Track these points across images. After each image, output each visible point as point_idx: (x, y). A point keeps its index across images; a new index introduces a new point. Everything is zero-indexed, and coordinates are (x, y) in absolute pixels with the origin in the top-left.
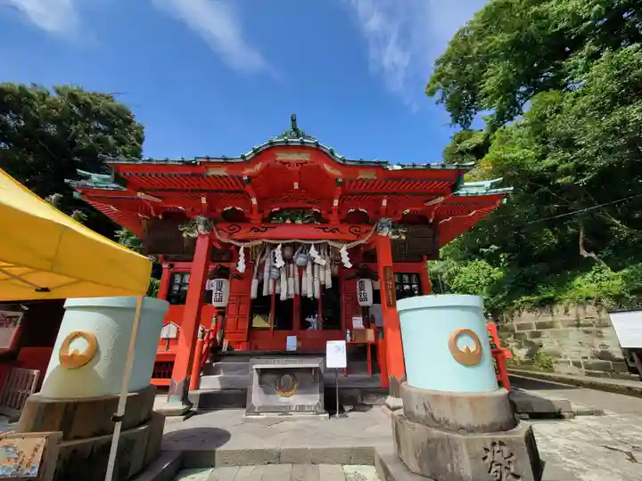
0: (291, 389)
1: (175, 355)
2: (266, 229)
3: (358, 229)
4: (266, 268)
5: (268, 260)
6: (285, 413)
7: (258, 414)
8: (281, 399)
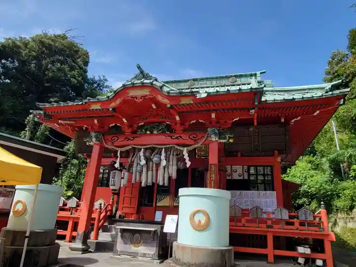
0: (140, 243)
1: (79, 218)
2: (134, 138)
3: (195, 136)
4: (135, 165)
5: (136, 160)
6: (134, 257)
7: (119, 255)
8: (133, 248)
